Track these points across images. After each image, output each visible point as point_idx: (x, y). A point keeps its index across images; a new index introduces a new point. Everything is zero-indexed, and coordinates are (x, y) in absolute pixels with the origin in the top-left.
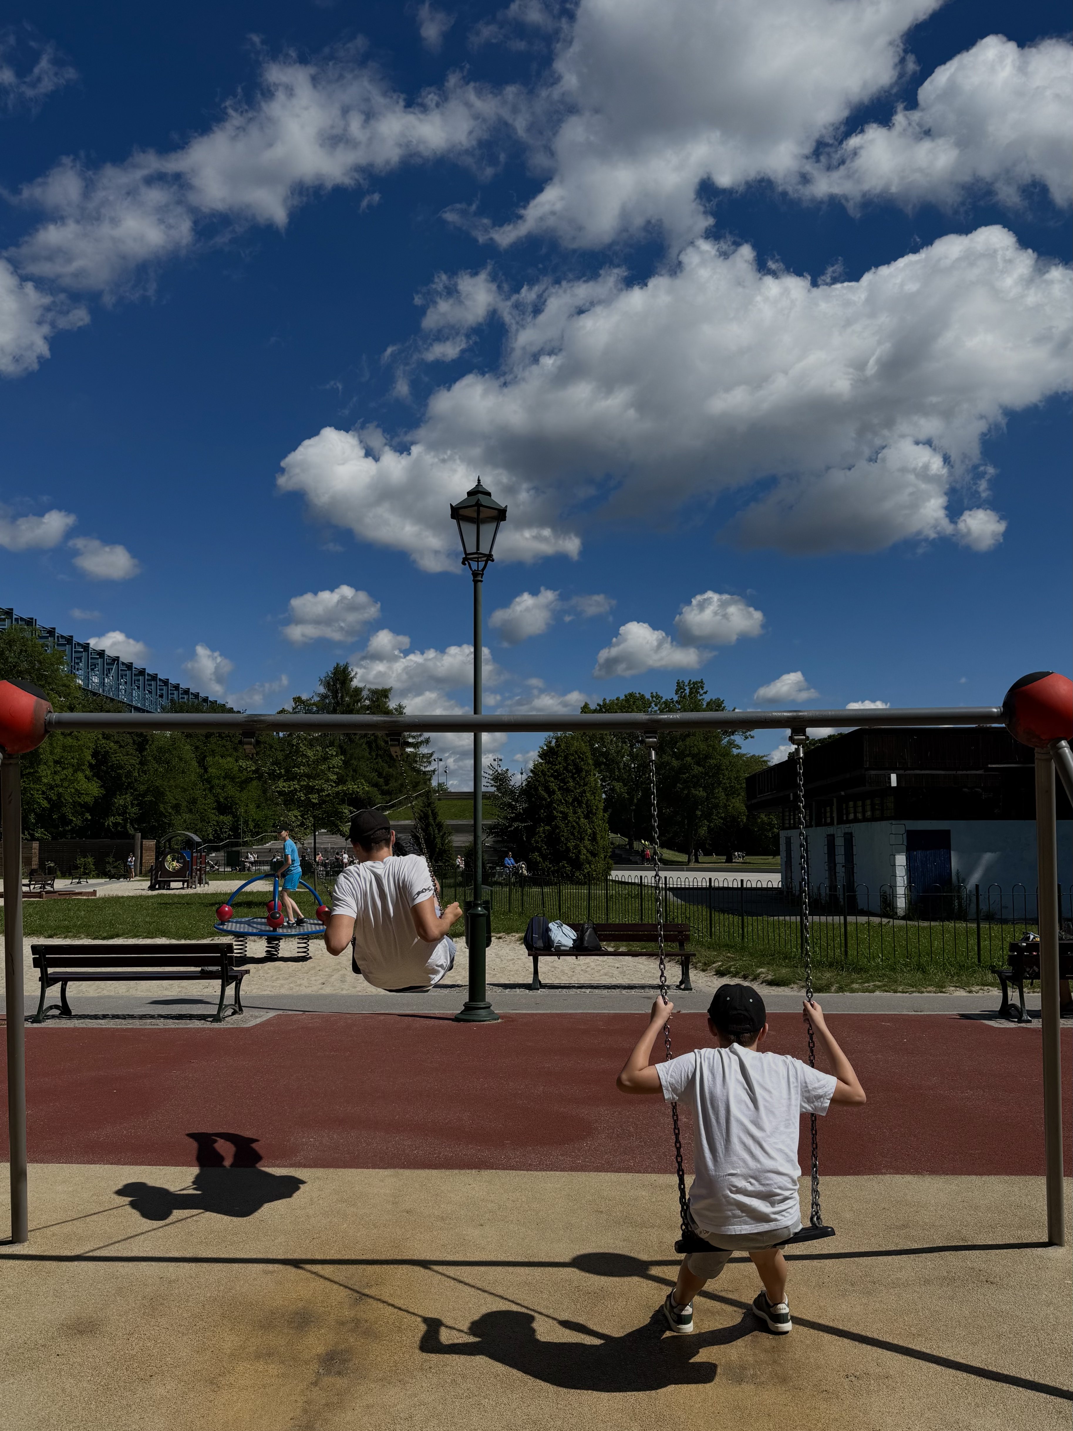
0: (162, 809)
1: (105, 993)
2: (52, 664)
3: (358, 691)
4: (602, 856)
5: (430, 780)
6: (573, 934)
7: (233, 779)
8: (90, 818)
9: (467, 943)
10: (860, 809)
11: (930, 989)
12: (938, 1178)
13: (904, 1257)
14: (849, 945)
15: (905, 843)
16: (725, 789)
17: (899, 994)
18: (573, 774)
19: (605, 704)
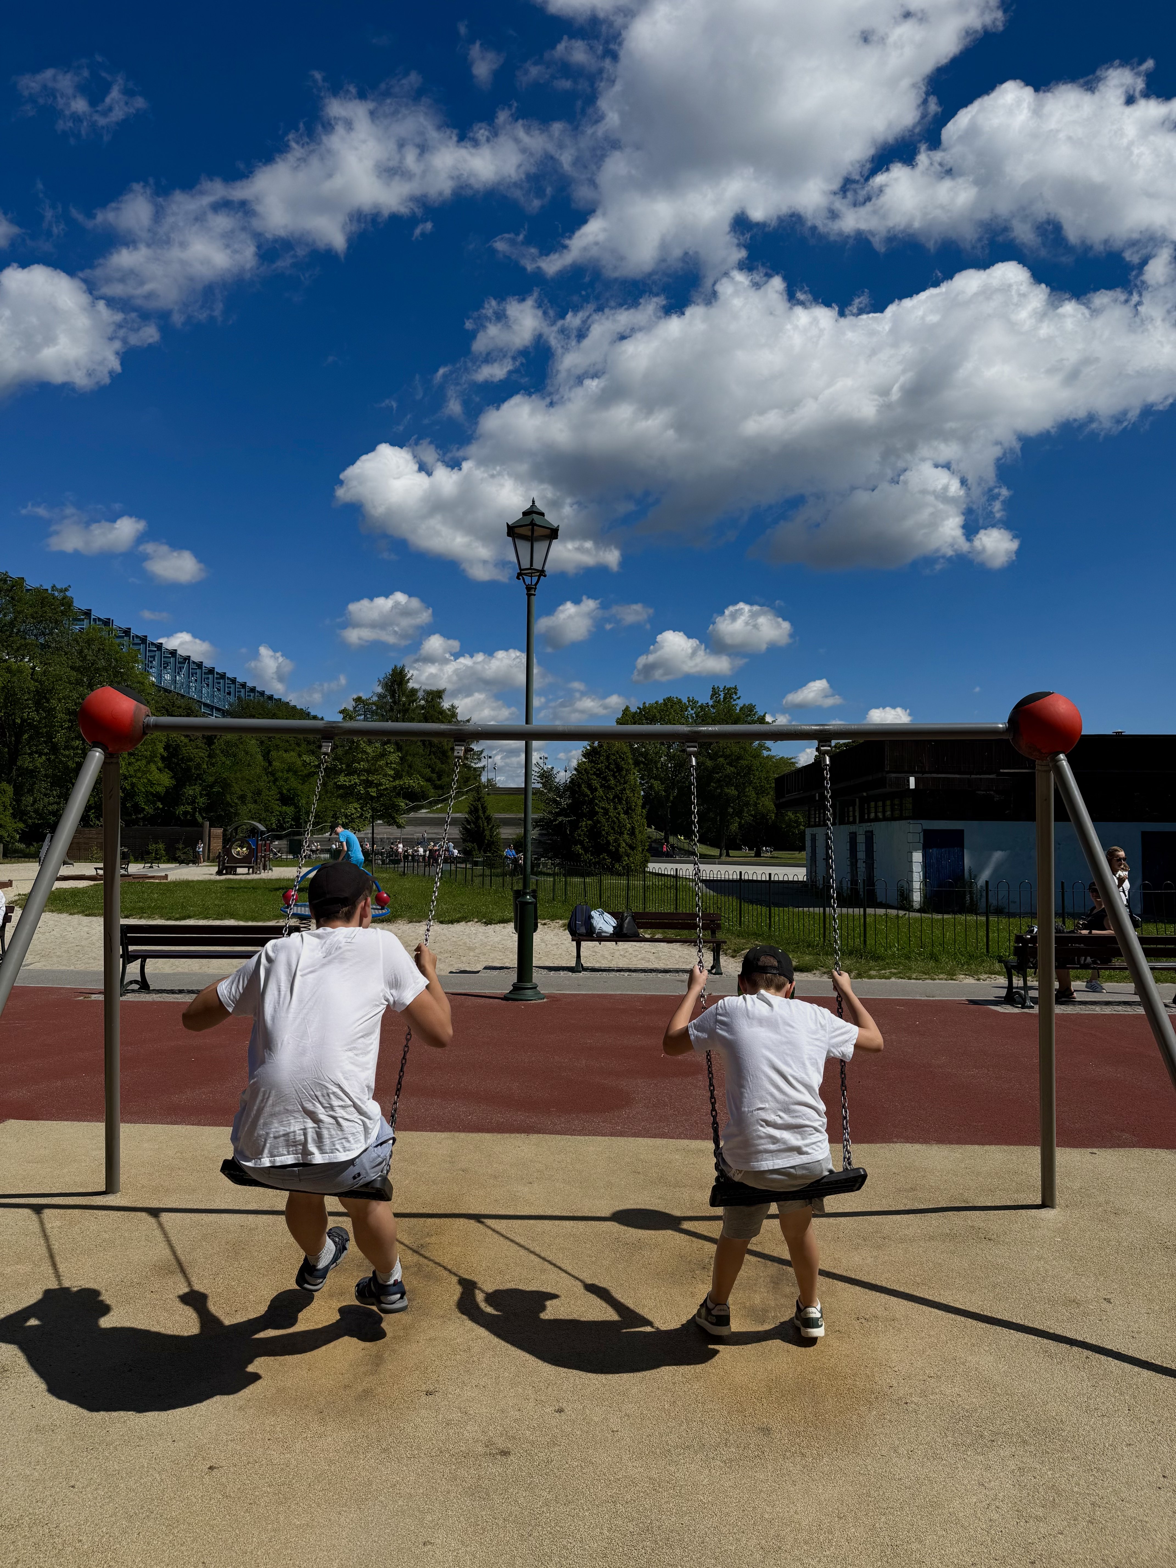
0: (229, 799)
1: (180, 970)
2: (129, 663)
3: (414, 691)
4: (640, 849)
5: (480, 775)
6: (613, 922)
7: (295, 773)
8: (161, 806)
9: (516, 928)
10: (880, 809)
11: (941, 976)
12: (944, 1146)
13: (911, 1216)
14: (868, 935)
15: (922, 841)
16: (755, 788)
17: (913, 981)
18: (614, 773)
19: (645, 708)
